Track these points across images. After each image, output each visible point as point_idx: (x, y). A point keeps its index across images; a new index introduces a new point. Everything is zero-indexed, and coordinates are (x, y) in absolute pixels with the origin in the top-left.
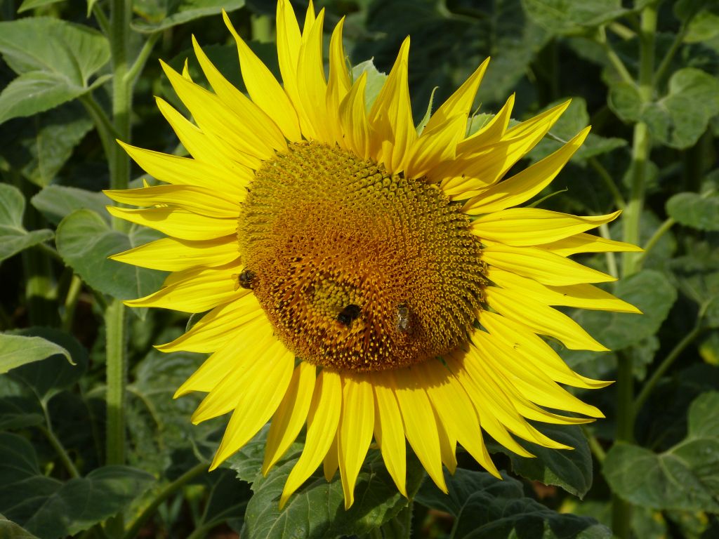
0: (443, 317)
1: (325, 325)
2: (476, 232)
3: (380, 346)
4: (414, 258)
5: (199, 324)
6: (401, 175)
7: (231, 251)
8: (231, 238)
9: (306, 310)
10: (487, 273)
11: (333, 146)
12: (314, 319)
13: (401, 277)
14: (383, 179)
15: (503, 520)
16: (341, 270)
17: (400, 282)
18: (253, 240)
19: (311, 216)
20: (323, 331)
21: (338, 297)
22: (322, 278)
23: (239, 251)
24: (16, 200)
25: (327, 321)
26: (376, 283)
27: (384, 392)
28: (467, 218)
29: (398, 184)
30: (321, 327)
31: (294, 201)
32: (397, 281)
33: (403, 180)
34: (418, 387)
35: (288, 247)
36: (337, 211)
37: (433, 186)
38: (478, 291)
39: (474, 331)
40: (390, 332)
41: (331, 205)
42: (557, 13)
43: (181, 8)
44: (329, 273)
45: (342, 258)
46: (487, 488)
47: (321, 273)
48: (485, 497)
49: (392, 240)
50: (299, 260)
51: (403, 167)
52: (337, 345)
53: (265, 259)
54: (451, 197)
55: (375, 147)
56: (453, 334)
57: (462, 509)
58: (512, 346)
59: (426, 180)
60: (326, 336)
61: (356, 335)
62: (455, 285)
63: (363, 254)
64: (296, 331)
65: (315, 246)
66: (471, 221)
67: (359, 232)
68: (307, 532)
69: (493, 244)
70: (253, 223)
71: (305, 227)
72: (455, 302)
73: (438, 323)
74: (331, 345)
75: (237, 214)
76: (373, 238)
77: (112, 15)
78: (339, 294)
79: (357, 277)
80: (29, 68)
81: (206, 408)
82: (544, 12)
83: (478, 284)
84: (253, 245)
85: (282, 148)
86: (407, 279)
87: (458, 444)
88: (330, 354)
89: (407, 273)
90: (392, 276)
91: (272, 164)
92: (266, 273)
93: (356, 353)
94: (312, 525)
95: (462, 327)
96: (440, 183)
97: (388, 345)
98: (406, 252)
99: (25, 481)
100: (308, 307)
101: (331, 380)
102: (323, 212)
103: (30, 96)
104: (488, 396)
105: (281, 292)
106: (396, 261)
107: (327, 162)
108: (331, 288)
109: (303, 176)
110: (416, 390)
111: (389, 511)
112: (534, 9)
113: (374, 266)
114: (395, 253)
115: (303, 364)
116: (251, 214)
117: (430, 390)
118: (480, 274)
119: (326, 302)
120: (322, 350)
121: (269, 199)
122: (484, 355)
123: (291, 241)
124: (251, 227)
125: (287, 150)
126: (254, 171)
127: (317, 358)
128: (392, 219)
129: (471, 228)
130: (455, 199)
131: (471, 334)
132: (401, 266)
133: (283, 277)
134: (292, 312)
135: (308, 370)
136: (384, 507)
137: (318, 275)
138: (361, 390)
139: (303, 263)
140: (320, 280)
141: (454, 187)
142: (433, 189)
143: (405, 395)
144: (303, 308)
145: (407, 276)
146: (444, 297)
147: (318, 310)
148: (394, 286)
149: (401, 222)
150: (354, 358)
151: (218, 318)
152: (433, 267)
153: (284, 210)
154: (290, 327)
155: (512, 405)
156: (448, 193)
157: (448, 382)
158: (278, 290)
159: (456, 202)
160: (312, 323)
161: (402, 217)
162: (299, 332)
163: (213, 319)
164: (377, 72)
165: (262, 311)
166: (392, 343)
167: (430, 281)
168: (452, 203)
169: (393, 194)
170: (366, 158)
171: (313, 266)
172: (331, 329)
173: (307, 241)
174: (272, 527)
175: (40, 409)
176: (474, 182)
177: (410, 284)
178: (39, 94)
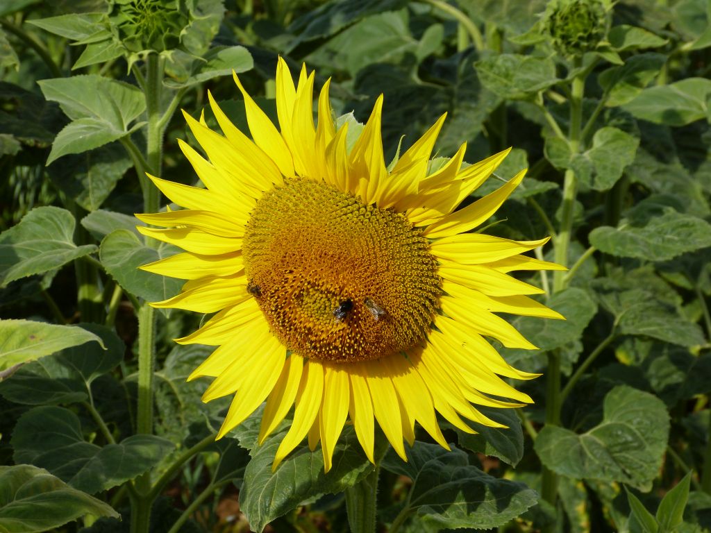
0: (406, 320)
1: (311, 325)
2: (433, 252)
3: (355, 342)
4: (383, 272)
5: (209, 323)
6: (374, 205)
7: (237, 264)
8: (237, 253)
9: (296, 312)
10: (442, 285)
11: (320, 181)
12: (302, 319)
13: (373, 287)
14: (359, 208)
15: (451, 483)
16: (325, 280)
17: (372, 292)
18: (255, 255)
19: (301, 237)
20: (310, 329)
21: (321, 302)
22: (309, 287)
23: (243, 264)
24: (69, 221)
25: (313, 321)
26: (352, 292)
27: (357, 380)
28: (426, 241)
29: (372, 212)
30: (308, 326)
31: (288, 225)
32: (369, 290)
33: (375, 209)
34: (386, 376)
35: (282, 261)
36: (322, 233)
37: (400, 214)
38: (434, 299)
39: (430, 332)
40: (363, 331)
41: (317, 229)
42: (505, 81)
43: (203, 69)
44: (315, 283)
45: (326, 271)
46: (439, 457)
47: (309, 283)
48: (437, 465)
49: (367, 258)
50: (291, 272)
51: (376, 199)
52: (320, 341)
53: (264, 271)
54: (414, 223)
55: (354, 183)
56: (414, 333)
57: (418, 474)
58: (461, 344)
59: (394, 210)
60: (311, 334)
61: (336, 333)
62: (416, 295)
63: (343, 269)
64: (288, 329)
65: (304, 261)
66: (430, 243)
67: (339, 251)
68: (294, 490)
69: (447, 262)
70: (254, 242)
71: (297, 246)
72: (415, 308)
73: (402, 325)
74: (316, 341)
75: (242, 234)
76: (351, 255)
77: (147, 74)
78: (323, 300)
79: (337, 287)
80: (81, 115)
81: (214, 389)
82: (494, 80)
83: (434, 294)
84: (254, 260)
85: (279, 182)
86: (377, 289)
87: (416, 422)
88: (315, 348)
89: (377, 284)
90: (366, 286)
91: (271, 195)
92: (264, 282)
93: (336, 348)
94: (297, 485)
95: (421, 329)
96: (405, 212)
97: (361, 342)
98: (377, 267)
99: (71, 446)
100: (298, 310)
101: (315, 368)
102: (311, 234)
103: (81, 137)
104: (440, 384)
105: (276, 297)
106: (369, 274)
107: (315, 194)
108: (317, 295)
109: (296, 205)
110: (384, 379)
111: (360, 474)
112: (486, 78)
113: (351, 278)
114: (368, 268)
115: (293, 356)
116: (254, 235)
117: (395, 379)
118: (436, 286)
119: (312, 306)
120: (308, 345)
121: (268, 223)
122: (438, 351)
123: (285, 257)
124: (253, 245)
125: (283, 184)
126: (257, 200)
127: (304, 351)
128: (367, 241)
129: (429, 249)
130: (417, 225)
131: (428, 334)
132: (372, 278)
133: (278, 286)
134: (285, 314)
135: (297, 360)
136: (356, 472)
137: (306, 284)
138: (339, 378)
139: (295, 275)
140: (308, 289)
141: (416, 216)
142: (400, 217)
143: (374, 382)
144: (294, 310)
145: (377, 286)
146: (407, 304)
147: (306, 313)
148: (367, 294)
149: (374, 243)
150: (333, 351)
151: (226, 318)
152: (398, 280)
153: (280, 232)
154: (283, 326)
155: (460, 391)
156: (411, 220)
157: (409, 372)
158: (274, 296)
159: (418, 228)
160: (301, 322)
161: (375, 239)
162: (290, 330)
163: (221, 318)
164: (357, 122)
165: (261, 312)
166: (364, 339)
167: (396, 291)
168: (414, 229)
169: (367, 220)
170: (347, 191)
171: (302, 277)
172: (316, 328)
173: (298, 257)
174: (265, 486)
175: (85, 389)
176: (432, 212)
177: (380, 293)
178: (88, 135)
